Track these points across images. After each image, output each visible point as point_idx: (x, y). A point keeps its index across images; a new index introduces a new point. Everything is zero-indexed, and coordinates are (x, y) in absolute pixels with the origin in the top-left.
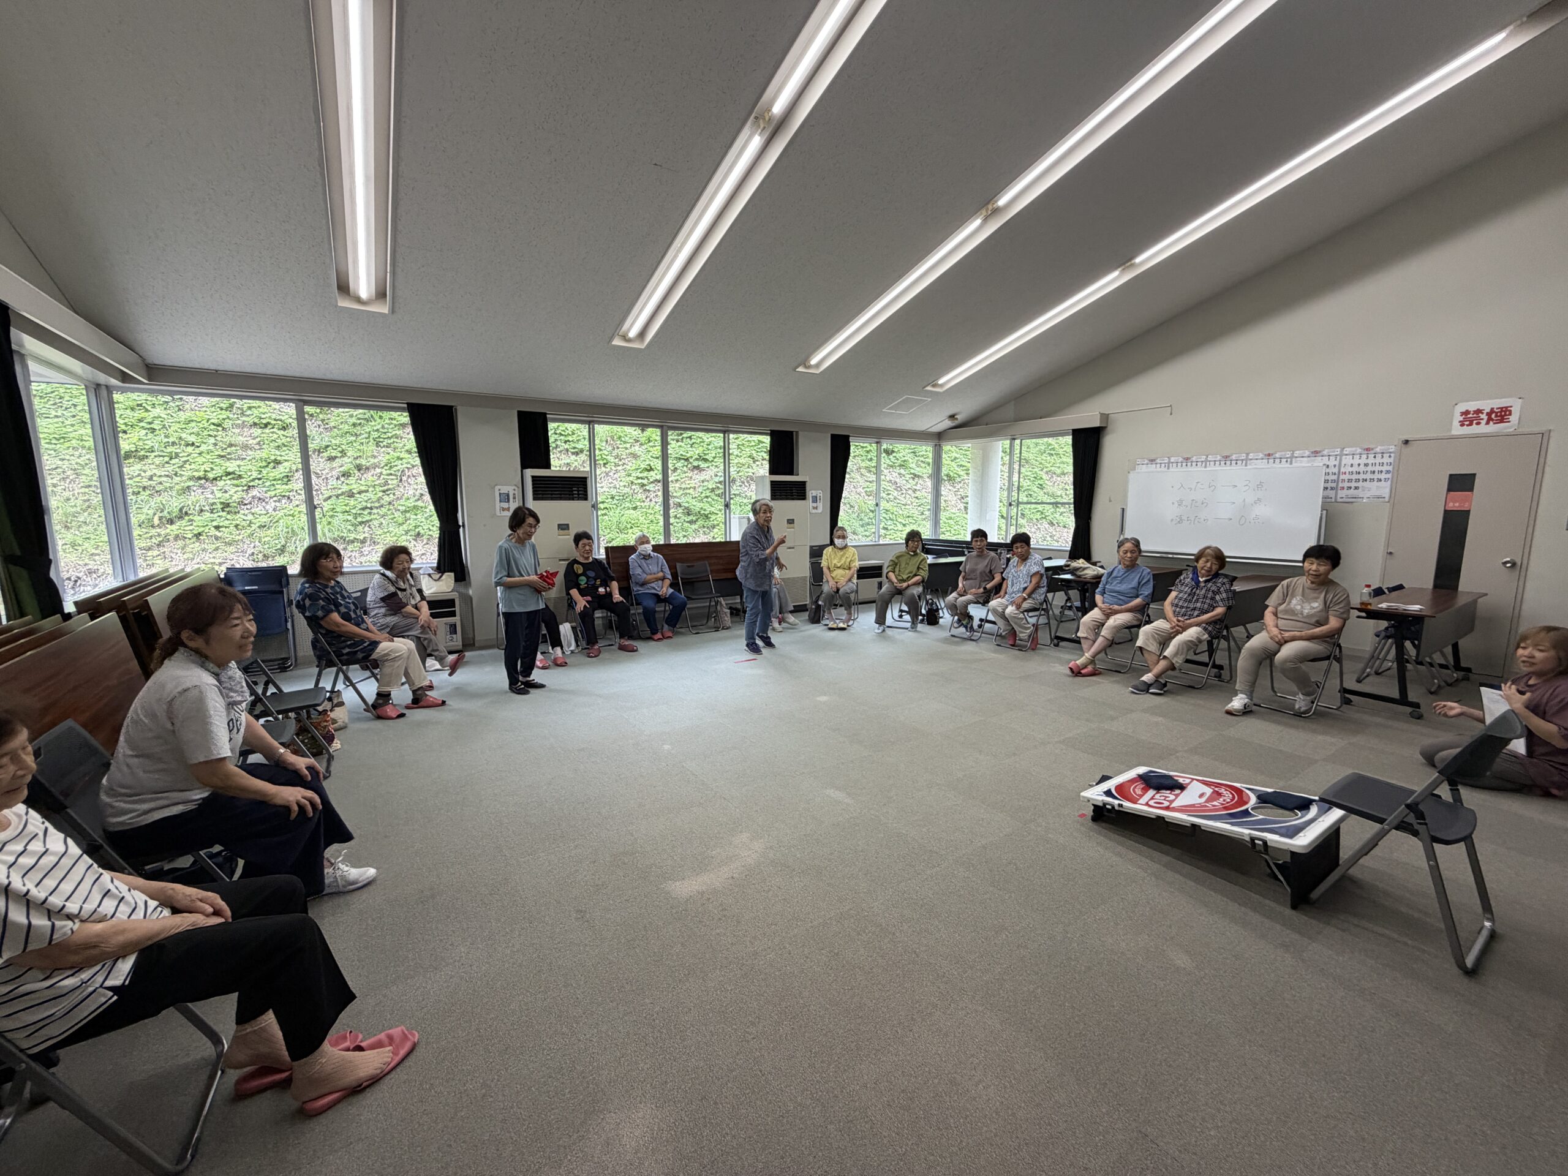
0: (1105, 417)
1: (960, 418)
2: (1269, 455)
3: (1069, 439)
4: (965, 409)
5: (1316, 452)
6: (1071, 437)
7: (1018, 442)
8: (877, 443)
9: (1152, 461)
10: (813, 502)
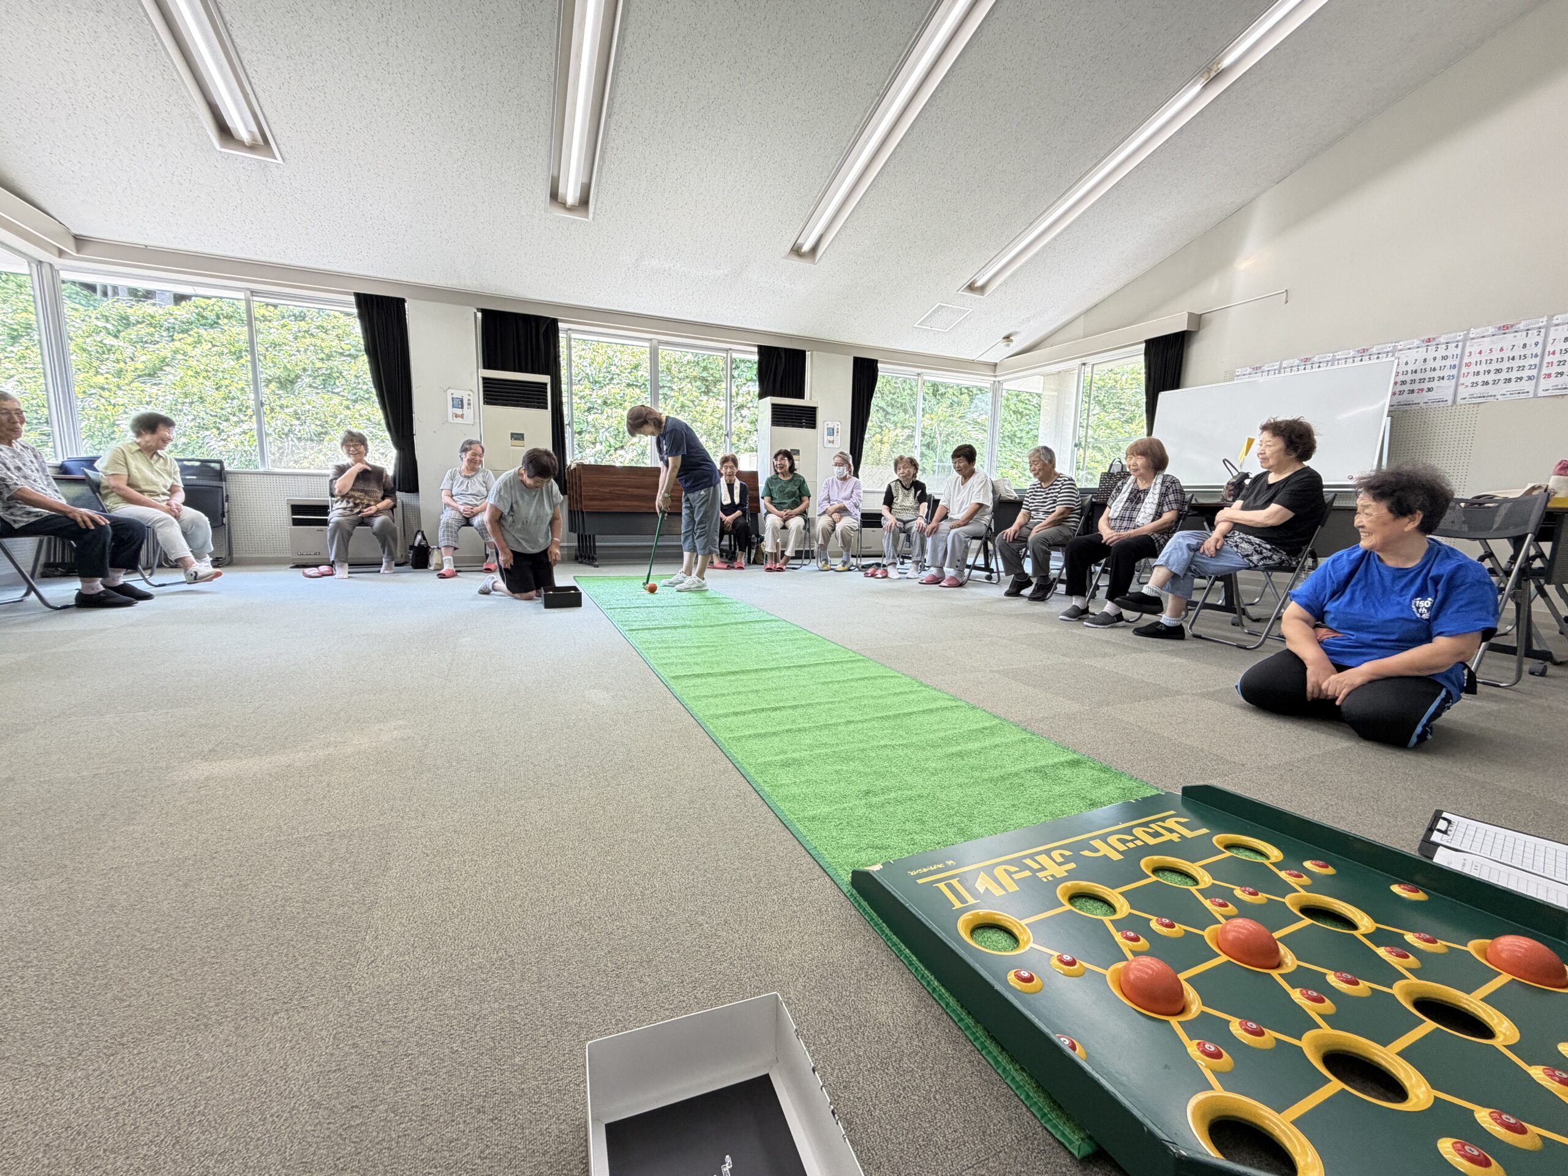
0: (1196, 318)
1: (1019, 342)
2: (1429, 340)
4: (1022, 327)
5: (1506, 327)
7: (1088, 369)
9: (1258, 368)
10: (829, 434)
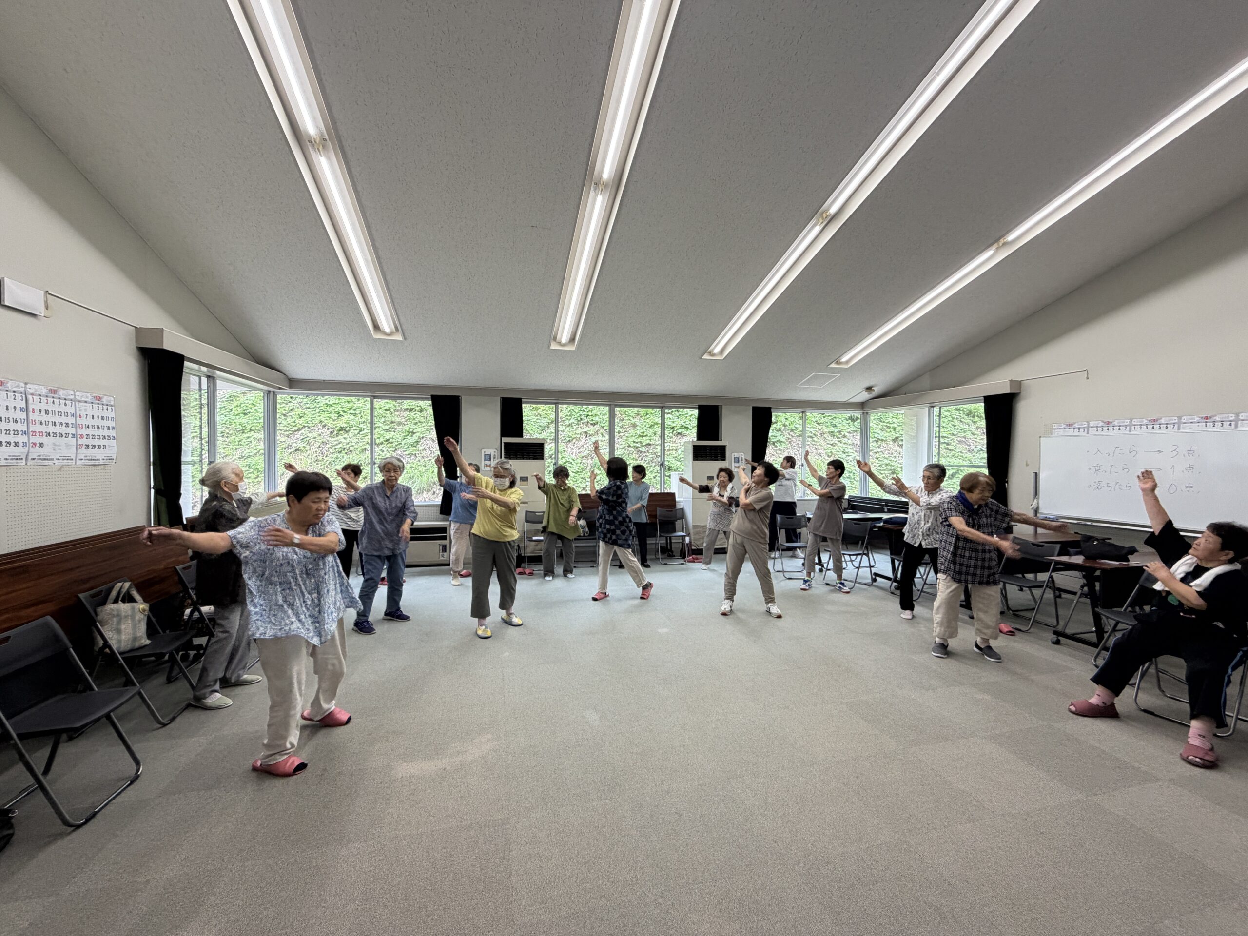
0: (1019, 384)
1: (877, 390)
2: (1208, 418)
3: (981, 406)
4: (882, 381)
6: (983, 404)
7: (936, 409)
8: (803, 412)
9: (1070, 425)
10: (733, 461)
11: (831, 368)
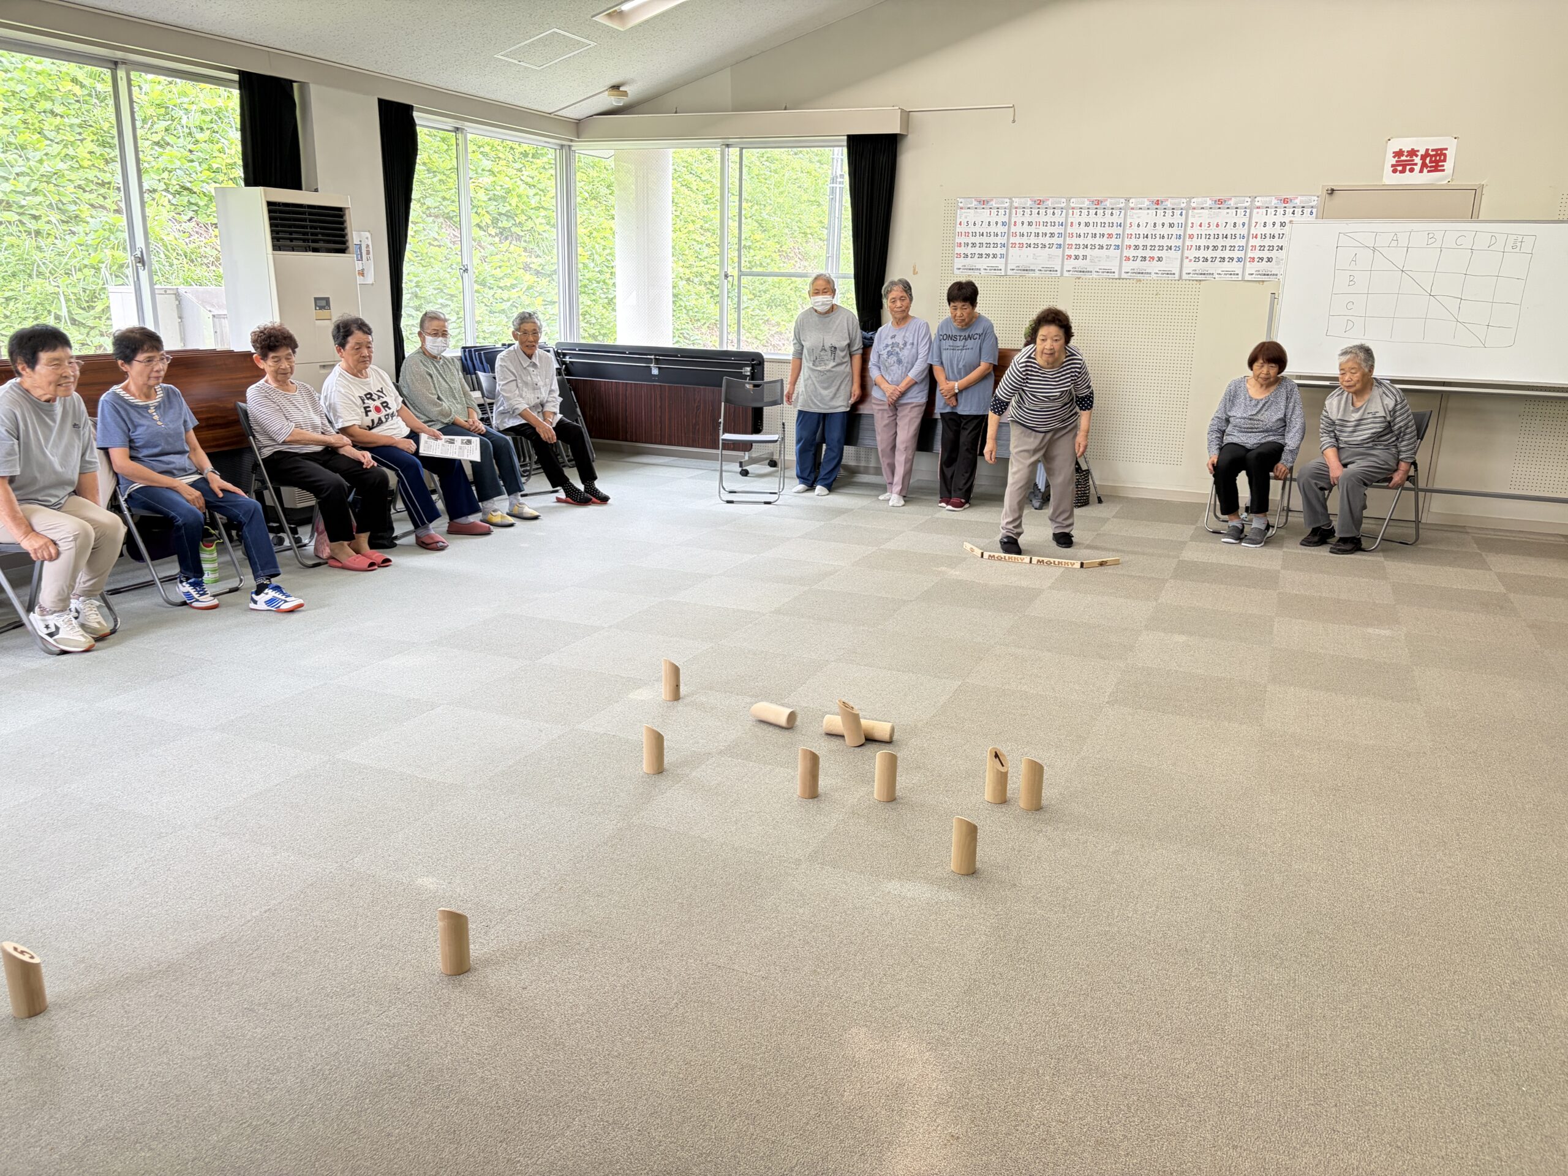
0: (905, 117)
1: (633, 91)
3: (842, 153)
4: (647, 74)
6: (846, 149)
9: (984, 202)
10: (361, 259)
11: (597, 23)
